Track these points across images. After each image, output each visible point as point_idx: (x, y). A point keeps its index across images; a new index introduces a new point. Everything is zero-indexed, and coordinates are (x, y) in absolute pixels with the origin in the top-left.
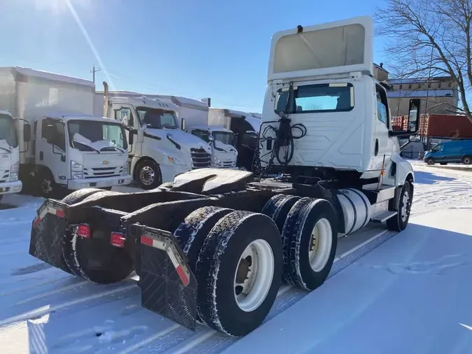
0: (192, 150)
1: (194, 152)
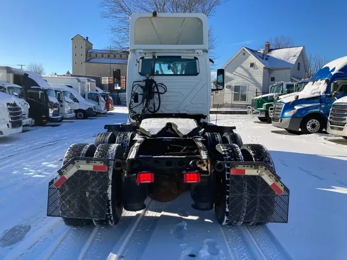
0: (8, 104)
1: (9, 107)
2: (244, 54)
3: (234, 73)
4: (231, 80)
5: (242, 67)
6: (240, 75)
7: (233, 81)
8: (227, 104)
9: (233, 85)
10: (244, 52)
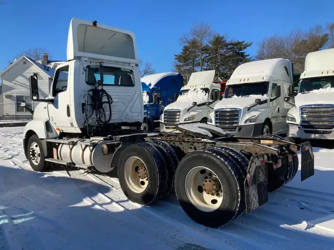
2: (25, 63)
3: (14, 82)
4: (11, 90)
5: (24, 77)
6: (22, 85)
7: (13, 91)
8: (8, 115)
9: (15, 95)
10: (25, 61)
